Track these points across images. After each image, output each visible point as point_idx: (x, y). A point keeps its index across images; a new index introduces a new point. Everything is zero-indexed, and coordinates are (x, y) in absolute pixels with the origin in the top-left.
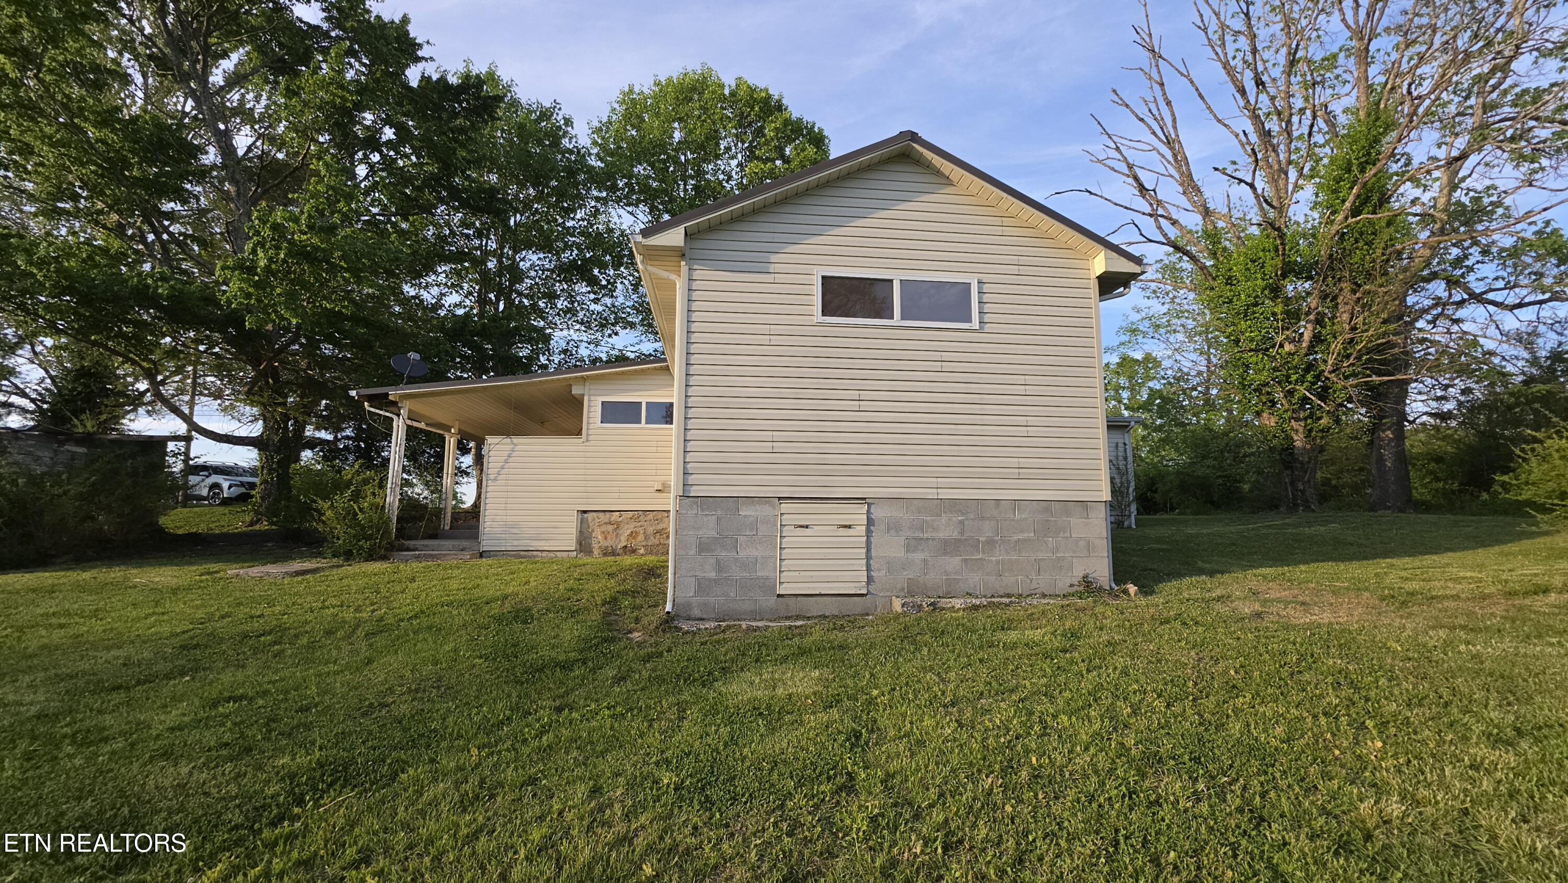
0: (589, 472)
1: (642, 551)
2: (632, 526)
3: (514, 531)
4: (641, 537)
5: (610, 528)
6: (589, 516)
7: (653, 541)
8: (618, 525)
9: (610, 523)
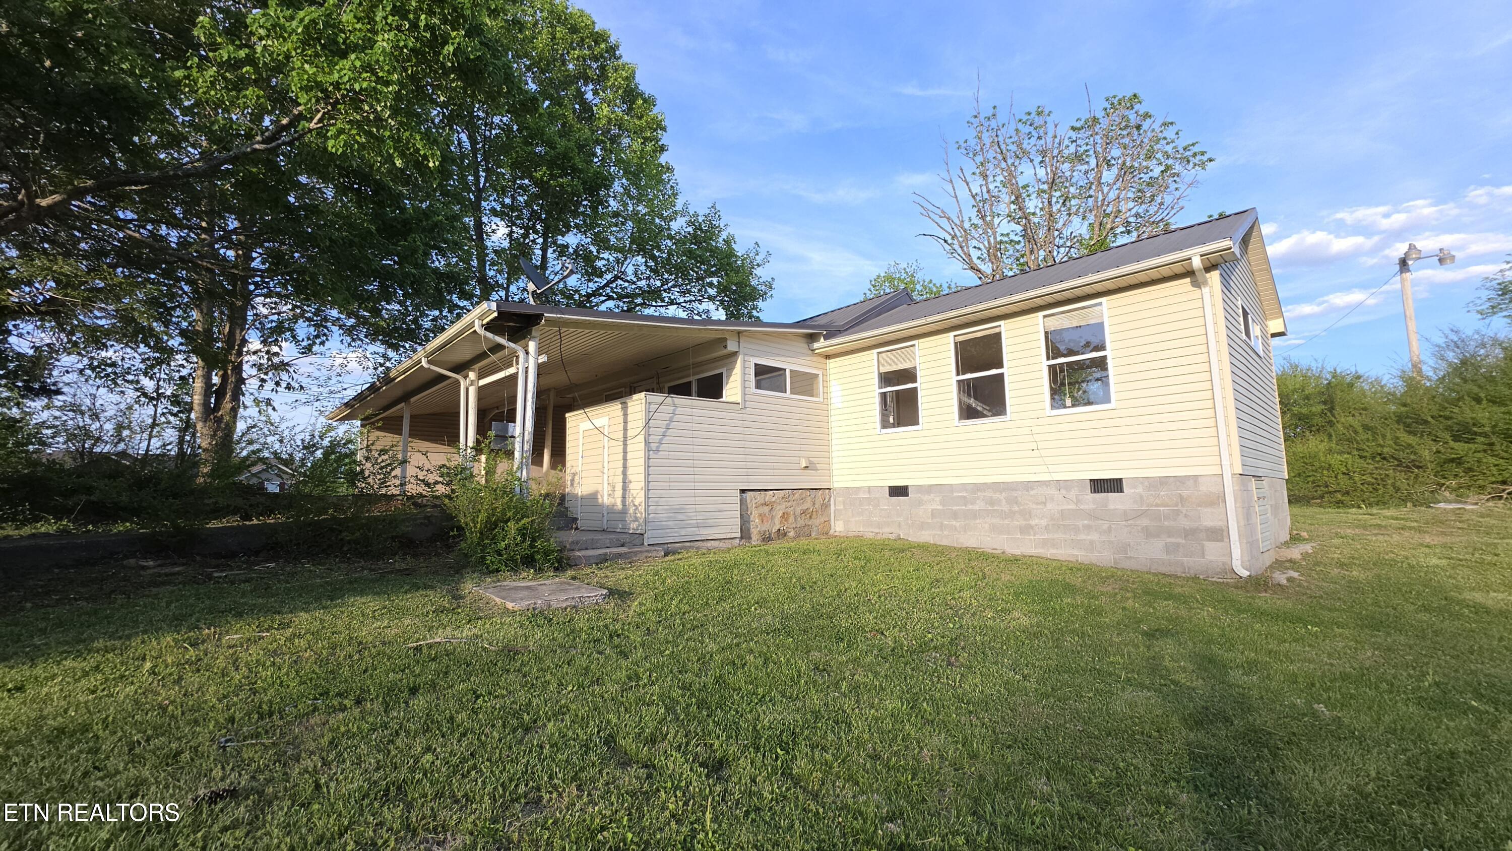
0: (748, 444)
1: (792, 534)
2: (784, 506)
3: (680, 517)
4: (792, 519)
5: (766, 509)
6: (749, 494)
7: (801, 522)
8: (770, 505)
9: (765, 504)
